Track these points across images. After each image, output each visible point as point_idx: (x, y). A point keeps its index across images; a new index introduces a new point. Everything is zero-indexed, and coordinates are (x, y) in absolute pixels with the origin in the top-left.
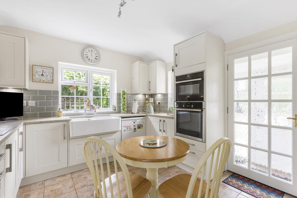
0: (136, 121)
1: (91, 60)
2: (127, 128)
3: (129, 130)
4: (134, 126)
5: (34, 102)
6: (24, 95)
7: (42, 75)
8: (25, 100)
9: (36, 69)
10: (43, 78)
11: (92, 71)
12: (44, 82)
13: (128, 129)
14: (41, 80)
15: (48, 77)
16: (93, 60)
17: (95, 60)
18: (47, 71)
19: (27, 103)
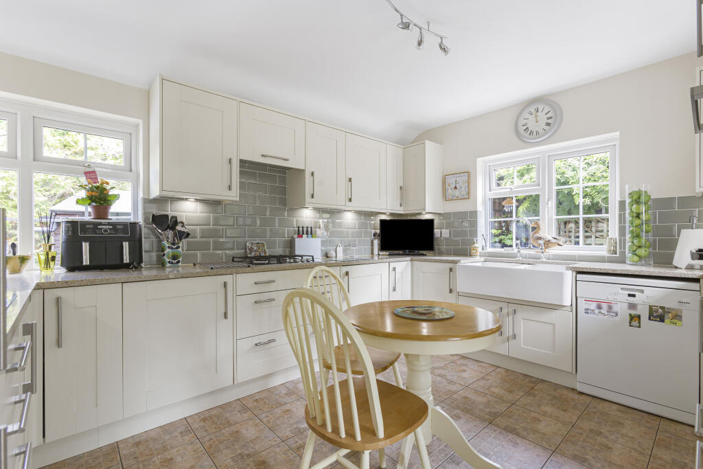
0: (642, 291)
1: (535, 133)
2: (599, 307)
3: (604, 314)
4: (632, 306)
5: (448, 231)
6: (435, 222)
7: (456, 188)
8: (436, 229)
9: (451, 180)
10: (457, 193)
11: (550, 154)
12: (458, 199)
13: (602, 311)
14: (453, 197)
15: (463, 189)
16: (541, 131)
17: (546, 128)
18: (462, 180)
19: (441, 232)
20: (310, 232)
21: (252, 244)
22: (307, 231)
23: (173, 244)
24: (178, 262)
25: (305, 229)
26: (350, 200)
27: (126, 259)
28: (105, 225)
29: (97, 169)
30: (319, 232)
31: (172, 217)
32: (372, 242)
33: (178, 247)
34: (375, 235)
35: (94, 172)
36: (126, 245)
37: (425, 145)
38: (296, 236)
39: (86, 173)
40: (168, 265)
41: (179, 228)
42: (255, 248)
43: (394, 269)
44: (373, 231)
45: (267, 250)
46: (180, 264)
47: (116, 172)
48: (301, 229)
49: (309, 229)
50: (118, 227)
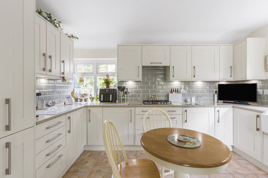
6: (258, 85)
19: (263, 91)
20: (177, 91)
21: (152, 95)
22: (176, 90)
23: (123, 95)
24: (125, 101)
25: (175, 90)
26: (194, 77)
27: (111, 100)
28: (107, 90)
29: (109, 74)
30: (182, 91)
31: (123, 87)
32: (214, 95)
33: (125, 96)
34: (216, 92)
35: (108, 75)
36: (111, 95)
37: (246, 41)
38: (170, 93)
39: (106, 75)
40: (122, 102)
41: (125, 91)
42: (153, 97)
43: (218, 111)
44: (215, 90)
45: (157, 98)
46: (125, 102)
47: (113, 74)
48: (172, 90)
49: (177, 90)
50: (110, 90)
